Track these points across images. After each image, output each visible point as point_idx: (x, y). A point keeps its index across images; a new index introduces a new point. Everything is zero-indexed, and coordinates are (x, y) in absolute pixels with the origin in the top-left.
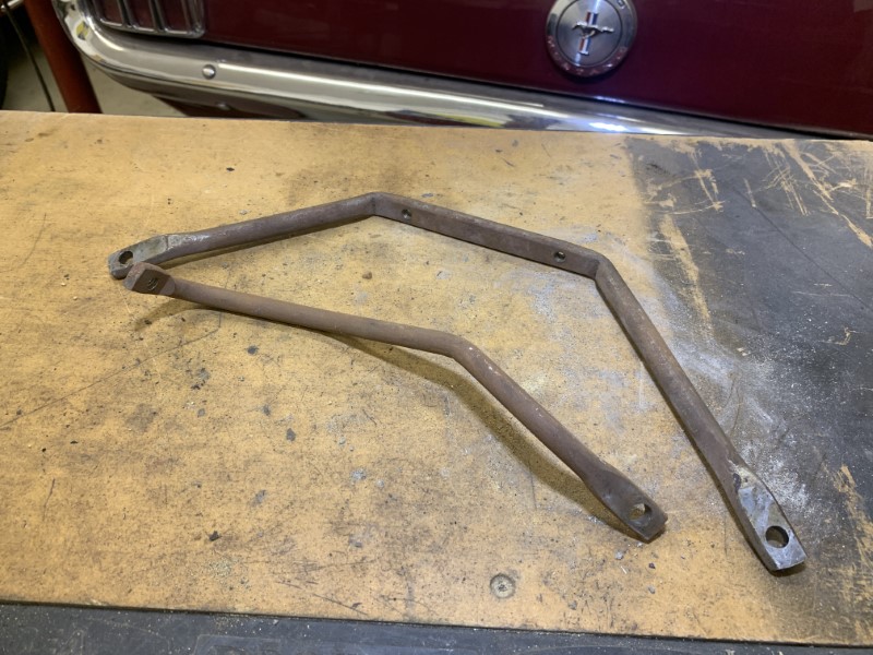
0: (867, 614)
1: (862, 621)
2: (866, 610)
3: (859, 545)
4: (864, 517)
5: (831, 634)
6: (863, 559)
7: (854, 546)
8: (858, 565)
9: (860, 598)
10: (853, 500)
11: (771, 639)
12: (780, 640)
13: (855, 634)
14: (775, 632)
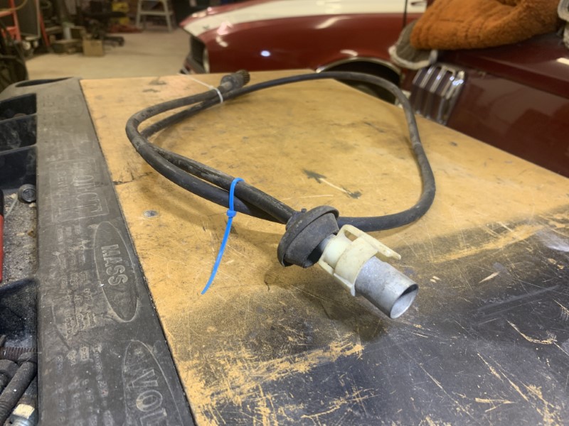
0: (209, 367)
1: (200, 365)
2: (212, 366)
3: (280, 360)
4: (313, 362)
5: (178, 346)
6: (265, 363)
7: (274, 356)
8: (256, 360)
9: (222, 362)
10: (327, 354)
11: (160, 315)
12: (162, 319)
13: (186, 360)
14: (168, 316)
